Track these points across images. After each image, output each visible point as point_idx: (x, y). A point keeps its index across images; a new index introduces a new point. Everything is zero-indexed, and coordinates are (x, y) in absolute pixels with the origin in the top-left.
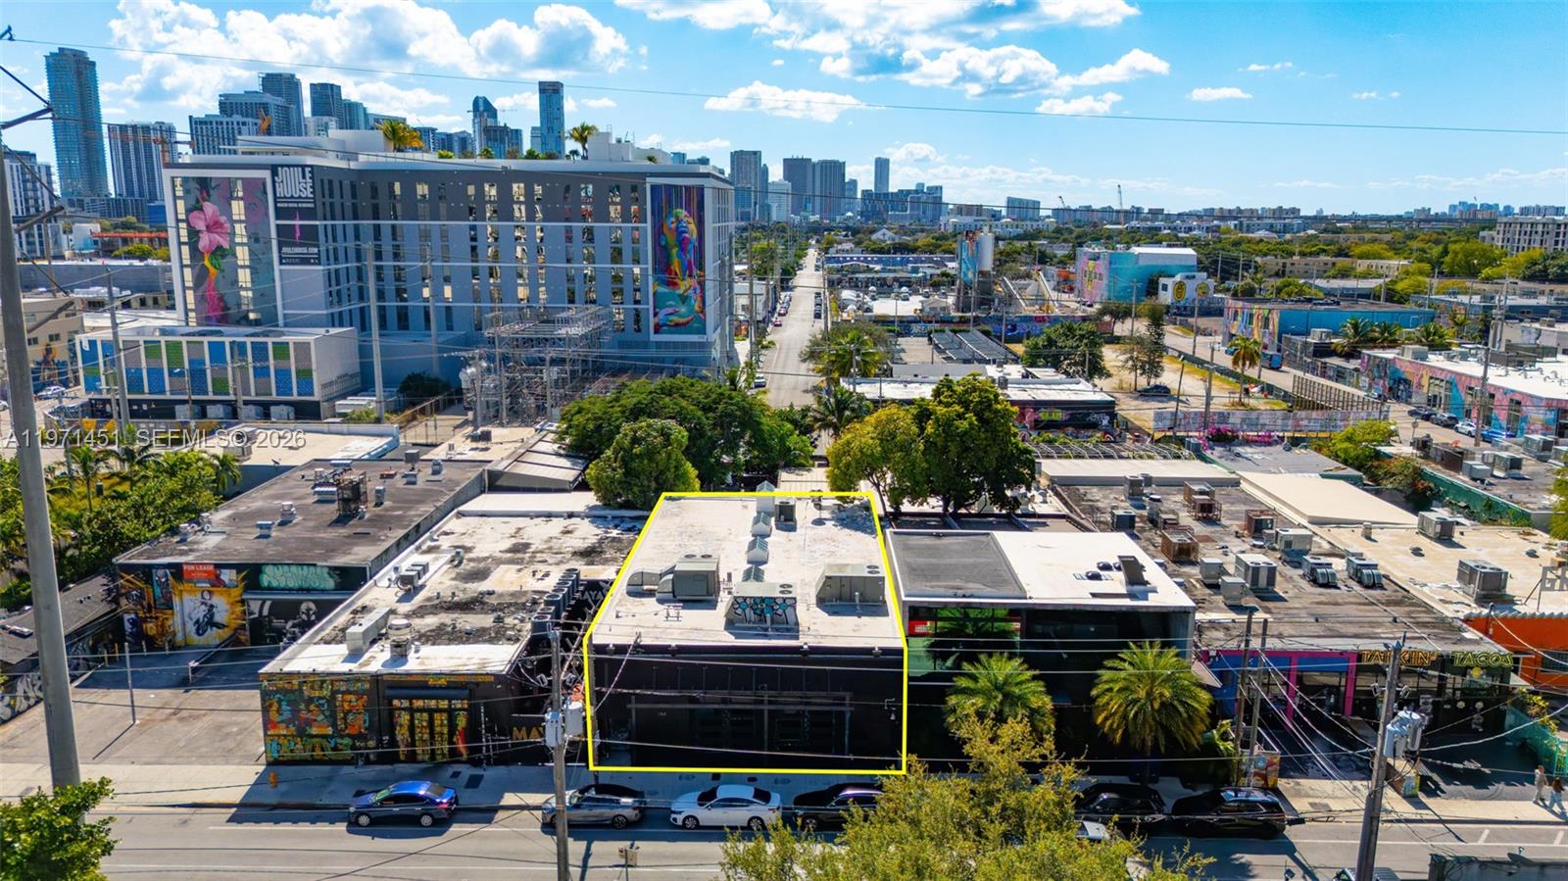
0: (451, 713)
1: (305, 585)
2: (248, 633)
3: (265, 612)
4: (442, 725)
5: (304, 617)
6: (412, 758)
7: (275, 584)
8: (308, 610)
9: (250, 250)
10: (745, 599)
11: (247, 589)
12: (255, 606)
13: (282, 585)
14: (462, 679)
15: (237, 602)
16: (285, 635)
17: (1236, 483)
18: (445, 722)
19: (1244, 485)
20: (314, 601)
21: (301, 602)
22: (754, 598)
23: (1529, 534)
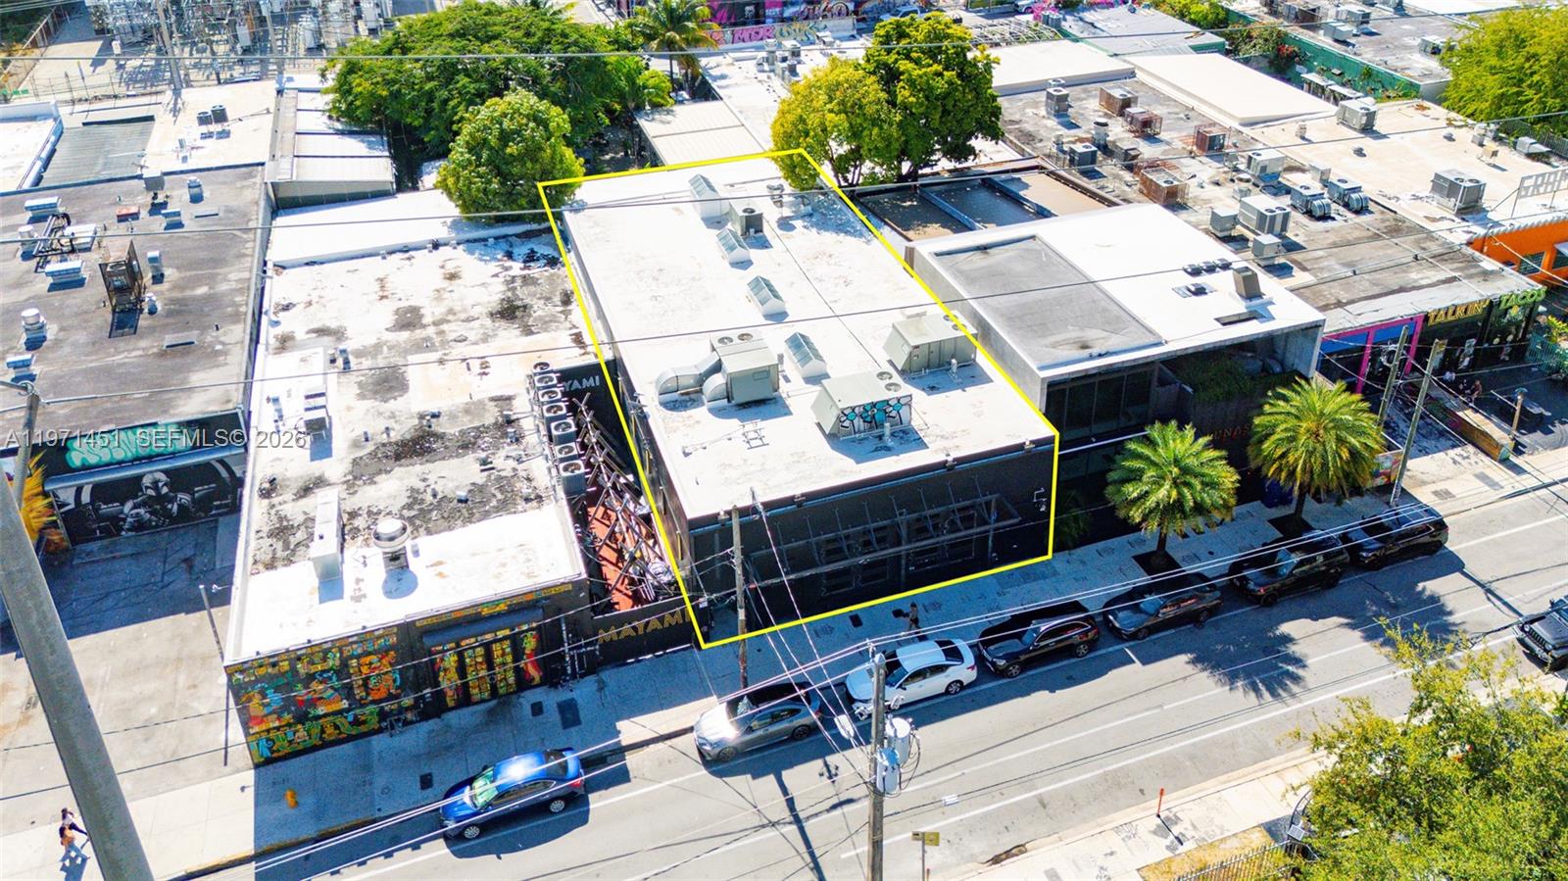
0: (516, 641)
1: (142, 452)
2: (63, 530)
3: (86, 498)
4: (503, 654)
5: (151, 492)
6: (465, 699)
7: (93, 460)
8: (155, 483)
10: (853, 409)
11: (47, 476)
12: (67, 496)
13: (106, 458)
14: (525, 599)
15: (37, 495)
16: (124, 520)
17: (1132, 74)
18: (508, 650)
19: (1140, 75)
20: (162, 471)
21: (139, 478)
22: (864, 406)
23: (1423, 108)
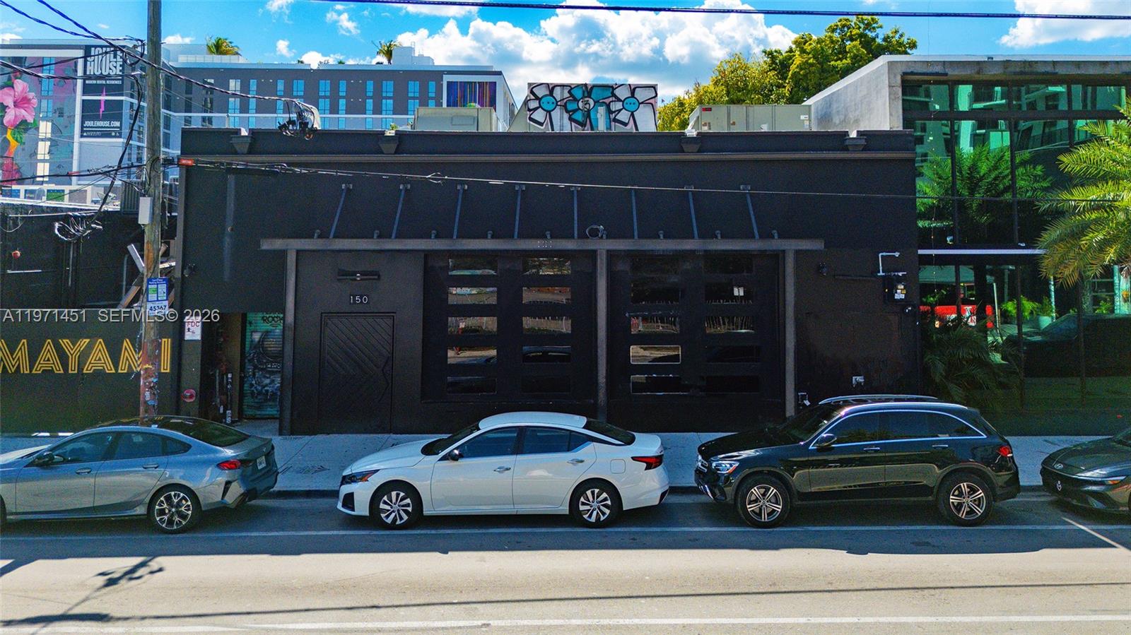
9: (53, 124)
22: (571, 88)
